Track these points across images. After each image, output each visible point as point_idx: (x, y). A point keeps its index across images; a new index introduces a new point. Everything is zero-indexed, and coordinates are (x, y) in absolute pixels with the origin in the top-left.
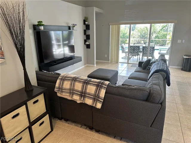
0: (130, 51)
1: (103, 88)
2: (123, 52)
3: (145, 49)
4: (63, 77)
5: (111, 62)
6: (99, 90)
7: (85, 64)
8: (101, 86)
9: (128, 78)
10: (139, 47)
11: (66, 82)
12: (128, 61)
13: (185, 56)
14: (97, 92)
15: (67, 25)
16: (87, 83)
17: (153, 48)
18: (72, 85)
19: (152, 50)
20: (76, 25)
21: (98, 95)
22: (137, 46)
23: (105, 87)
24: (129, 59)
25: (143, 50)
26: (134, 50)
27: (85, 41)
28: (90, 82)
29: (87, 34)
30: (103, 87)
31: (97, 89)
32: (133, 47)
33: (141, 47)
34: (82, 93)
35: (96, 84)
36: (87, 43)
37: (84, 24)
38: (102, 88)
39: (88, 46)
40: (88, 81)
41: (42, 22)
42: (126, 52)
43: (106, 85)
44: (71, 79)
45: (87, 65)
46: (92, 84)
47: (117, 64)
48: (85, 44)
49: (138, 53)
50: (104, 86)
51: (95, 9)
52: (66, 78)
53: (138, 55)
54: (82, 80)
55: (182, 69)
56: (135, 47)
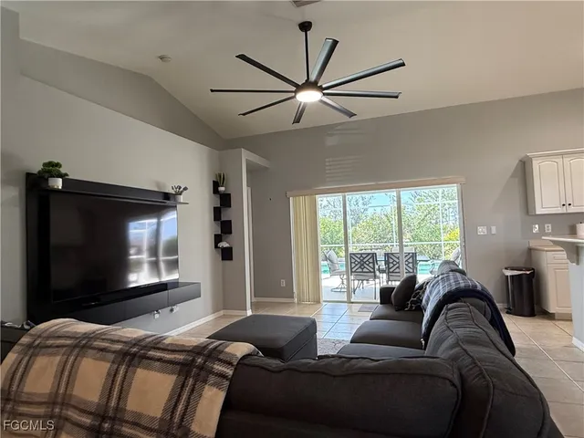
0: (351, 269)
1: (212, 379)
2: (333, 271)
3: (391, 261)
4: (39, 336)
5: (299, 300)
6: (192, 391)
7: (215, 310)
8: (201, 368)
9: (351, 342)
10: (374, 255)
11: (41, 362)
12: (349, 296)
13: (506, 269)
14: (180, 407)
15: (156, 189)
16: (134, 355)
17: (412, 257)
18: (66, 373)
19: (411, 260)
20: (186, 189)
21: (180, 426)
22: (369, 254)
23: (223, 376)
24: (350, 291)
25: (387, 263)
26: (362, 265)
27: (218, 239)
28: (152, 353)
29: (223, 219)
30: (211, 372)
31: (183, 386)
32: (359, 256)
33: (381, 258)
34: (104, 418)
35: (180, 357)
36: (224, 244)
37: (216, 191)
38: (205, 381)
39: (227, 254)
40: (145, 347)
41: (58, 165)
42: (340, 274)
43: (230, 364)
44: (68, 342)
45: (222, 313)
46: (160, 360)
47: (318, 306)
48: (216, 247)
49: (374, 272)
50: (218, 367)
51: (245, 156)
52: (50, 342)
53: (375, 277)
54: (118, 341)
55: (509, 309)
56: (364, 256)
